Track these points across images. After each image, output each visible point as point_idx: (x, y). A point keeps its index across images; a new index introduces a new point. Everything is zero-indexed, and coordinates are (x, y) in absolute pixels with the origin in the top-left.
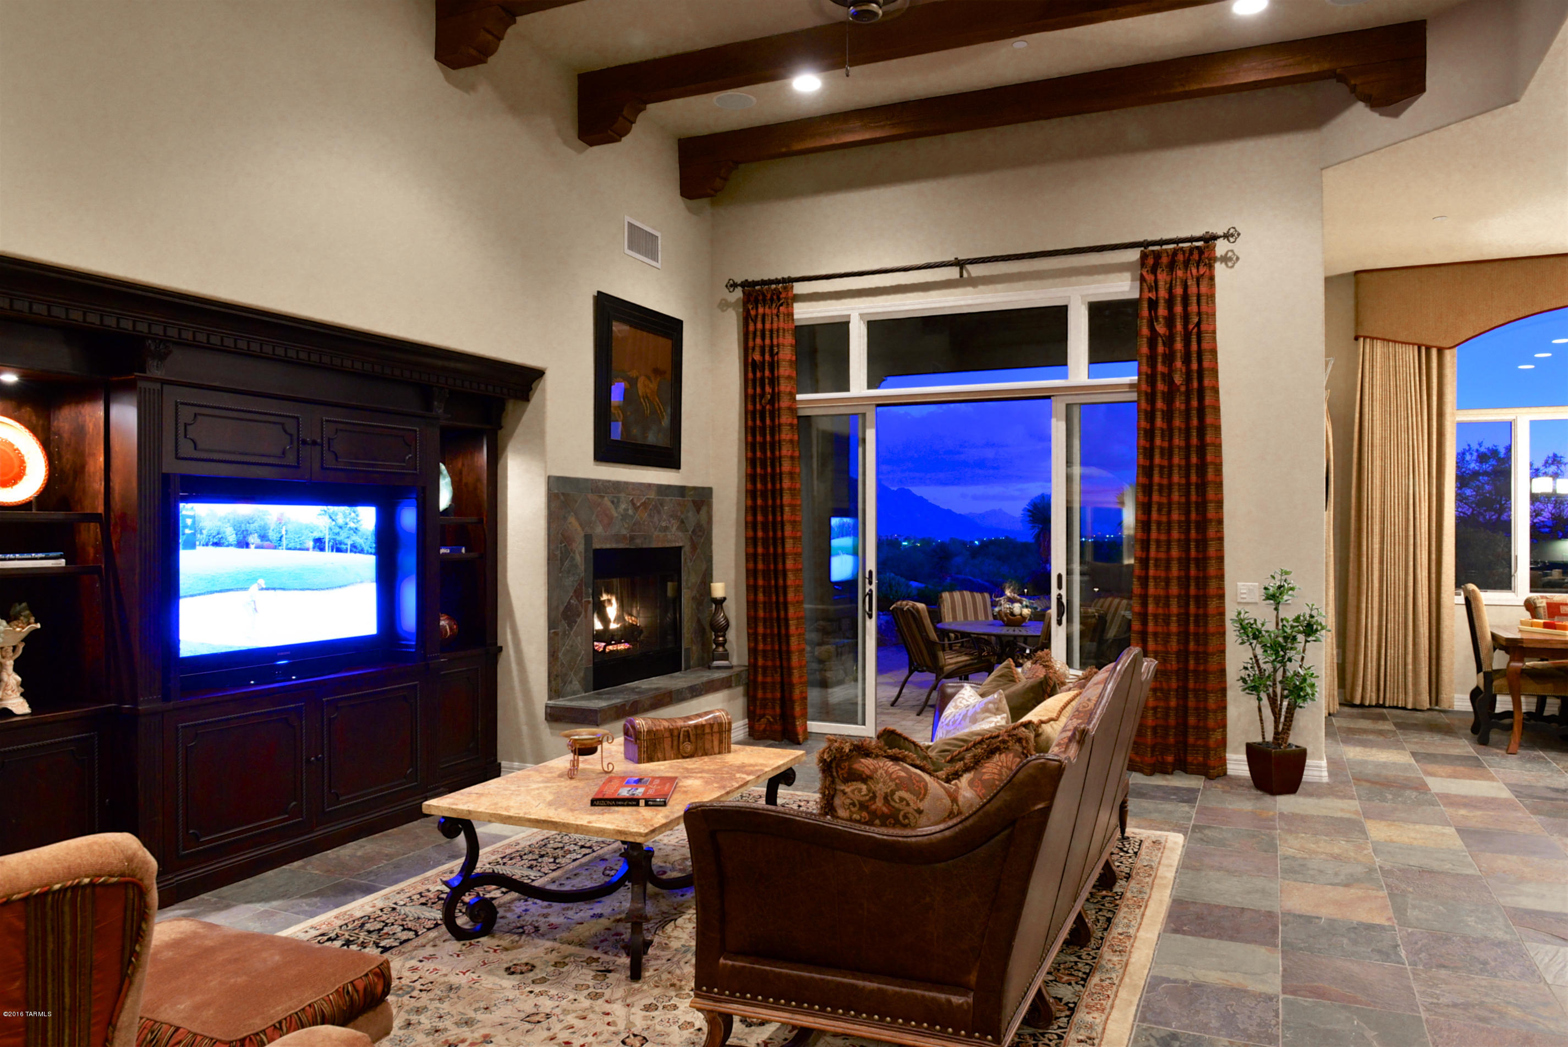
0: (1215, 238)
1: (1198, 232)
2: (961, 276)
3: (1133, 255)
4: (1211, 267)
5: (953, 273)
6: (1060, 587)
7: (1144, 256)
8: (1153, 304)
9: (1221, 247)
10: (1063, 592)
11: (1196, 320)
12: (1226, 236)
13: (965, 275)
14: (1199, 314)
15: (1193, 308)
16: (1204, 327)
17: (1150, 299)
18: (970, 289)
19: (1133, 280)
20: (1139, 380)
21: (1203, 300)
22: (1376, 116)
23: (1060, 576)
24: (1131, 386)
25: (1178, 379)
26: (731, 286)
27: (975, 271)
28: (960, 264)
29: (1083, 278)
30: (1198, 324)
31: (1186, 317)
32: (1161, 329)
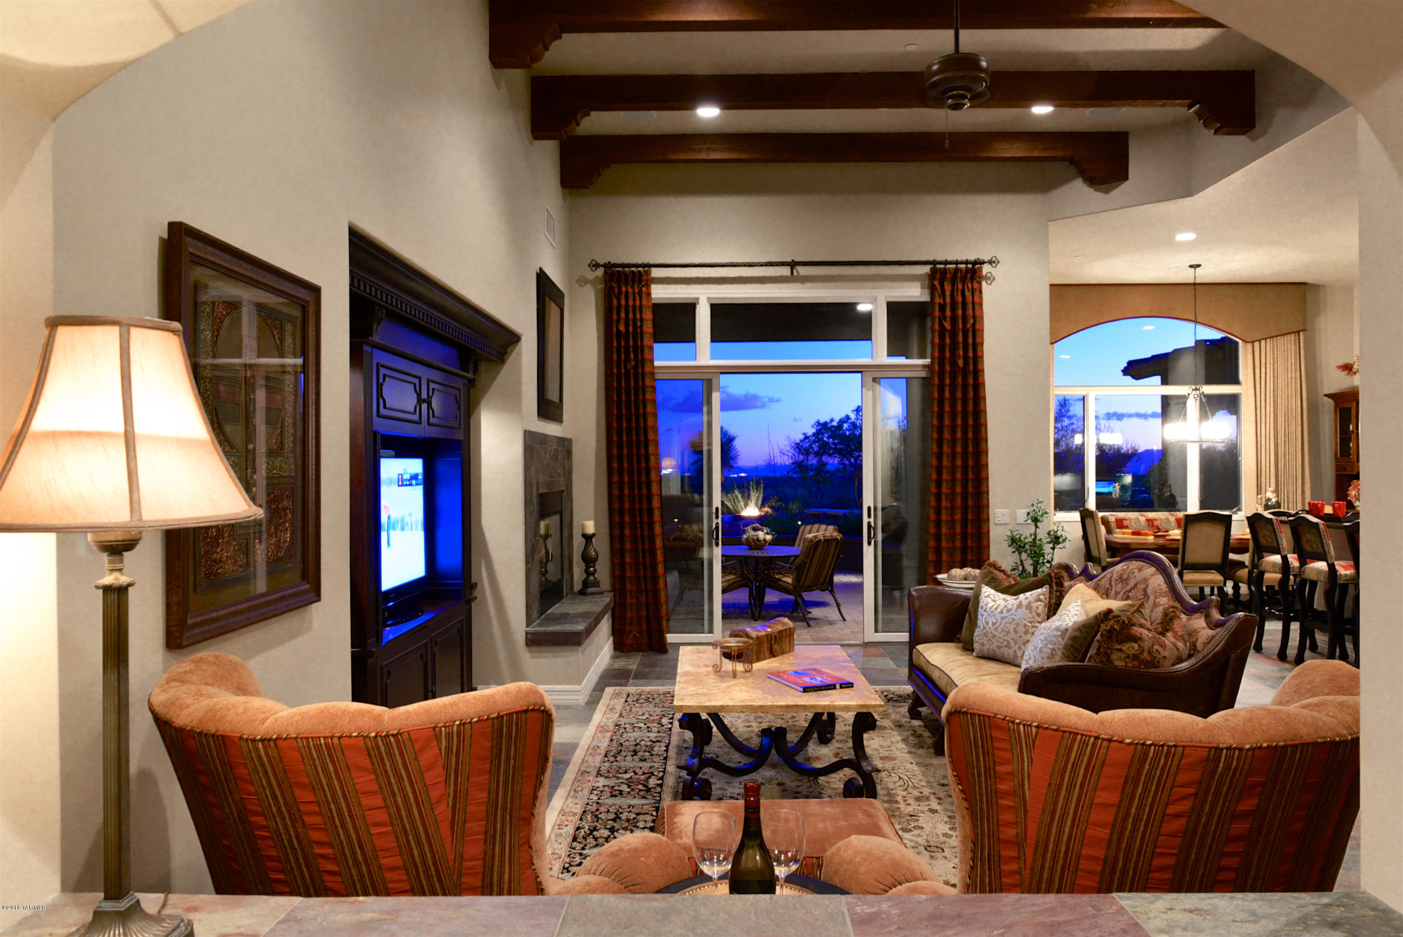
0: (984, 263)
1: (972, 258)
2: (792, 273)
3: (927, 269)
4: (980, 283)
5: (785, 271)
6: (869, 516)
7: (934, 271)
8: (942, 308)
9: (986, 269)
10: (872, 520)
11: (972, 321)
12: (990, 262)
13: (795, 273)
14: (974, 317)
15: (970, 312)
16: (978, 326)
17: (940, 304)
18: (799, 285)
19: (922, 288)
20: (932, 362)
21: (977, 307)
22: (1091, 190)
23: (869, 508)
24: (924, 366)
25: (961, 363)
26: (594, 266)
27: (802, 271)
28: (793, 265)
29: (888, 284)
30: (974, 325)
31: (965, 318)
32: (947, 325)
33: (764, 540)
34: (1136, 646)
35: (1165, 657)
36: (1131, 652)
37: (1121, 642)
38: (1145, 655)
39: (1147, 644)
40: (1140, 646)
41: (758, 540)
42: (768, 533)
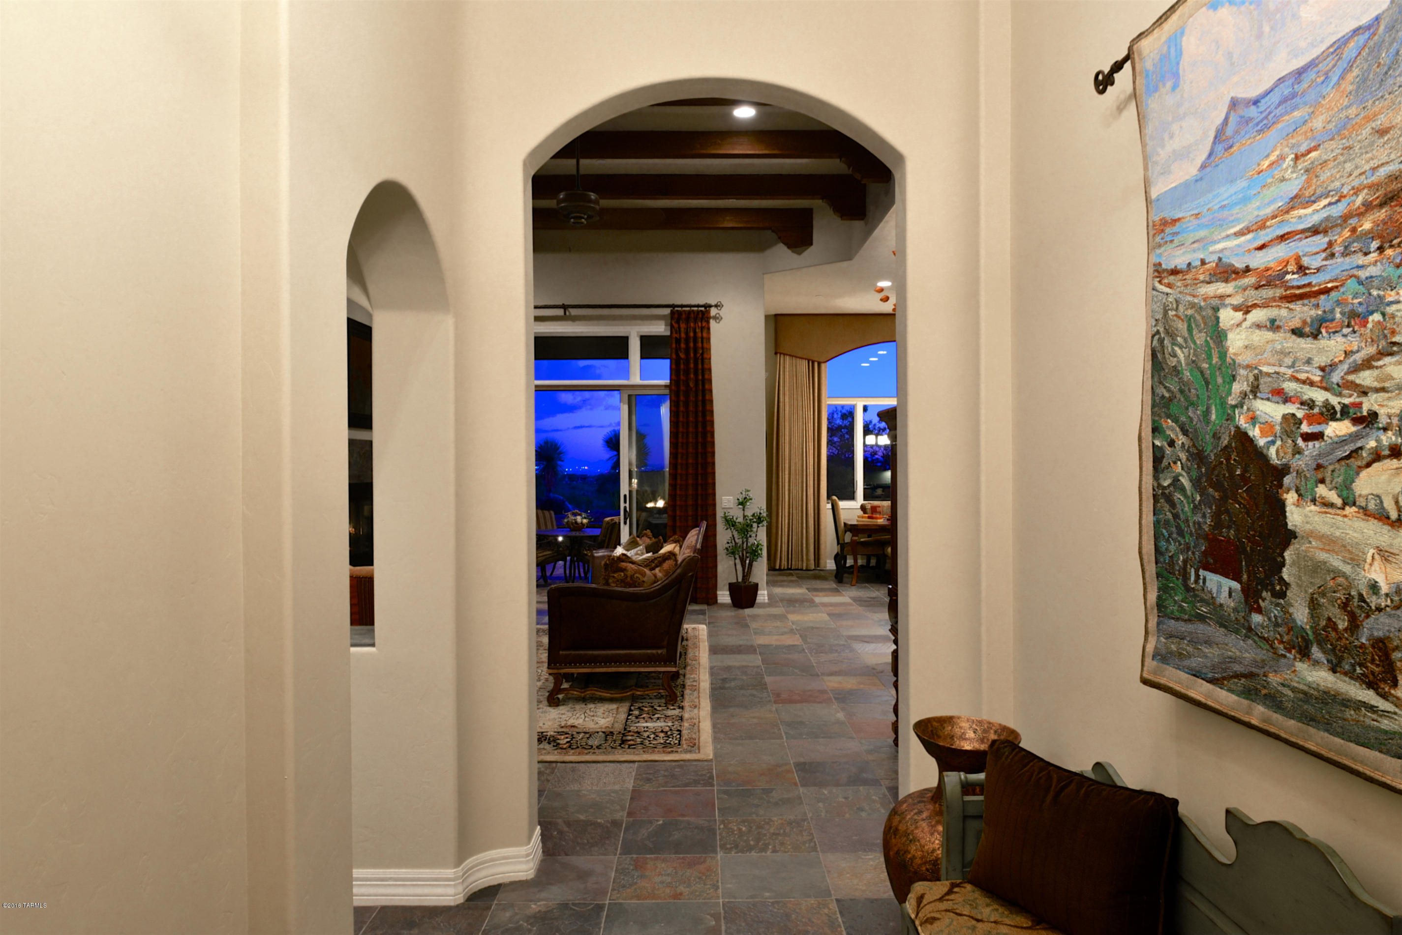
0: (710, 306)
1: (702, 302)
2: (565, 313)
3: (667, 311)
4: (708, 322)
5: (560, 312)
6: (625, 502)
7: (672, 313)
8: (678, 341)
9: (713, 312)
10: (627, 505)
11: (701, 352)
12: (716, 306)
13: (567, 313)
14: (703, 348)
15: (700, 345)
16: (705, 356)
17: (676, 338)
18: (570, 323)
19: (666, 325)
20: (671, 383)
21: (705, 341)
22: (789, 252)
23: (625, 496)
24: (666, 386)
25: (692, 384)
27: (574, 312)
28: (565, 307)
29: (639, 322)
30: (702, 354)
31: (695, 349)
32: (682, 355)
33: (582, 523)
34: (622, 574)
35: (644, 581)
36: (620, 577)
37: (614, 572)
38: (629, 579)
39: (629, 573)
40: (625, 574)
41: (576, 523)
42: (585, 518)
